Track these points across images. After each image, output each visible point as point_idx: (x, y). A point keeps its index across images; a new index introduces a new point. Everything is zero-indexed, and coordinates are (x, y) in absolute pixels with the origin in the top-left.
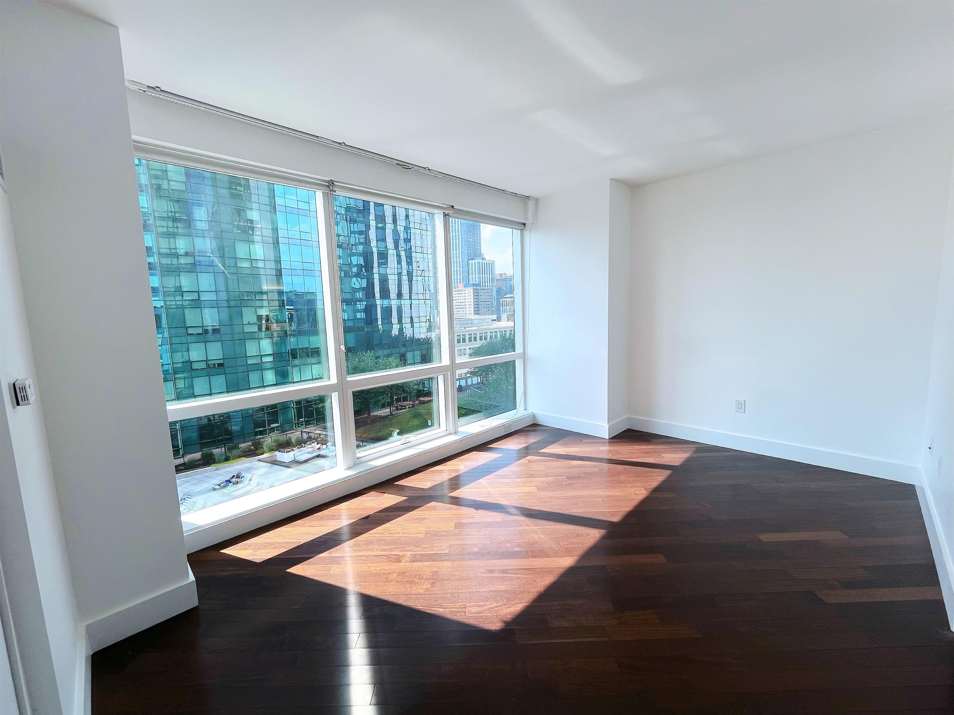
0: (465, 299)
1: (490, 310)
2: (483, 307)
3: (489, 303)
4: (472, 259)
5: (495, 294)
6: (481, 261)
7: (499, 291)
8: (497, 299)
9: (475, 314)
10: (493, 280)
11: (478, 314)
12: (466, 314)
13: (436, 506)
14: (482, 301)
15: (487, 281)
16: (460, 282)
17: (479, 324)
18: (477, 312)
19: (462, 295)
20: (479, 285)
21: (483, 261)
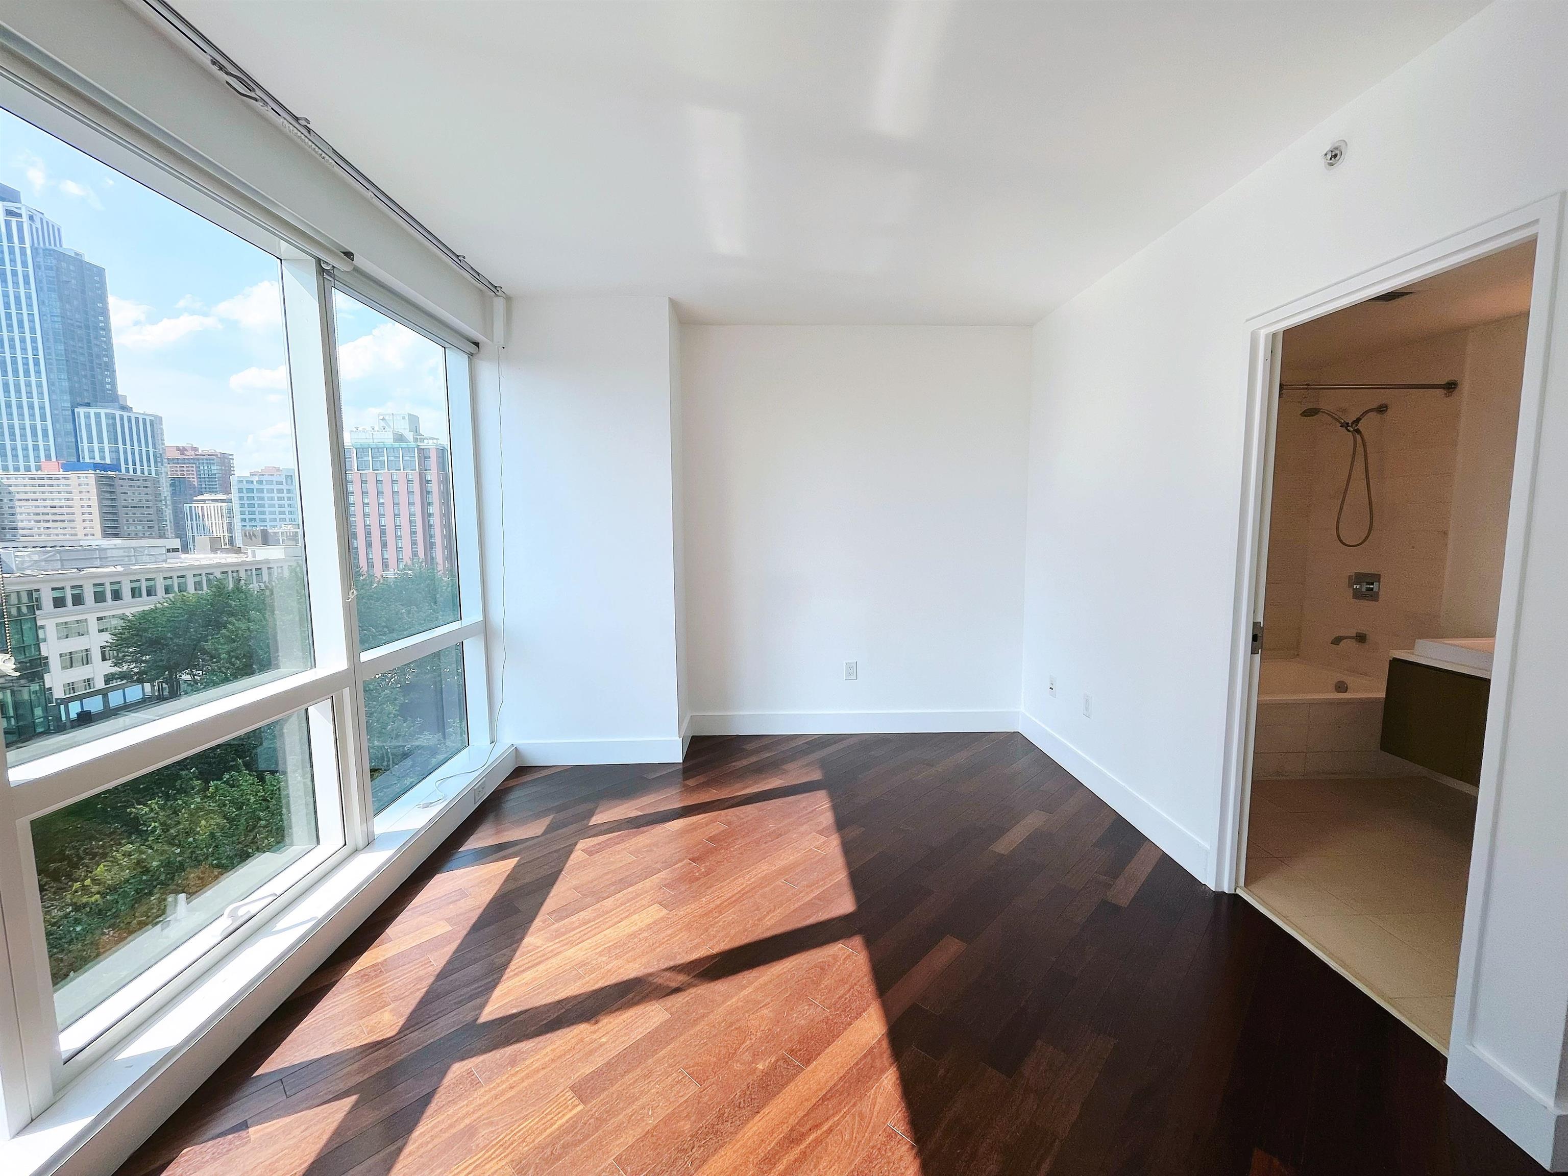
0: (68, 500)
1: (156, 528)
2: (131, 520)
3: (151, 511)
4: (88, 405)
5: (166, 491)
6: (118, 413)
7: (178, 485)
8: (174, 503)
9: (106, 535)
10: (159, 460)
11: (116, 535)
12: (76, 535)
13: (470, 1073)
14: (127, 507)
15: (141, 461)
16: (48, 457)
17: (126, 559)
18: (112, 529)
19: (55, 489)
20: (116, 467)
21: (125, 414)
